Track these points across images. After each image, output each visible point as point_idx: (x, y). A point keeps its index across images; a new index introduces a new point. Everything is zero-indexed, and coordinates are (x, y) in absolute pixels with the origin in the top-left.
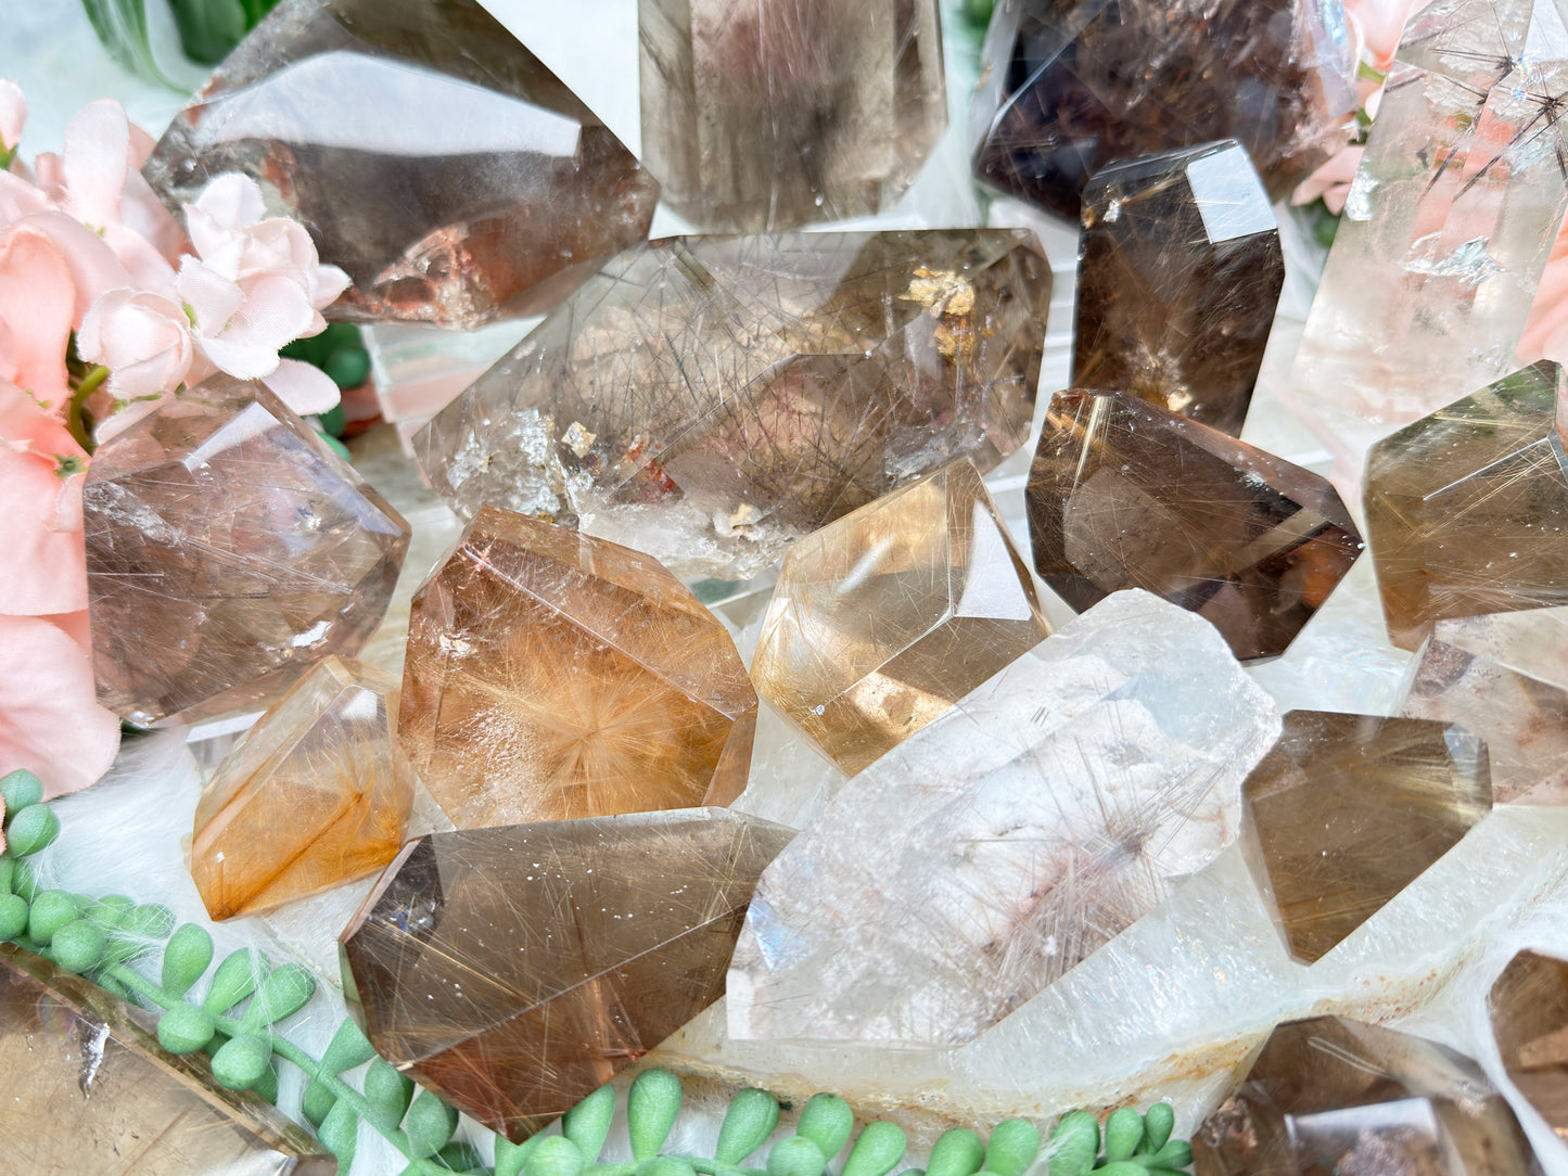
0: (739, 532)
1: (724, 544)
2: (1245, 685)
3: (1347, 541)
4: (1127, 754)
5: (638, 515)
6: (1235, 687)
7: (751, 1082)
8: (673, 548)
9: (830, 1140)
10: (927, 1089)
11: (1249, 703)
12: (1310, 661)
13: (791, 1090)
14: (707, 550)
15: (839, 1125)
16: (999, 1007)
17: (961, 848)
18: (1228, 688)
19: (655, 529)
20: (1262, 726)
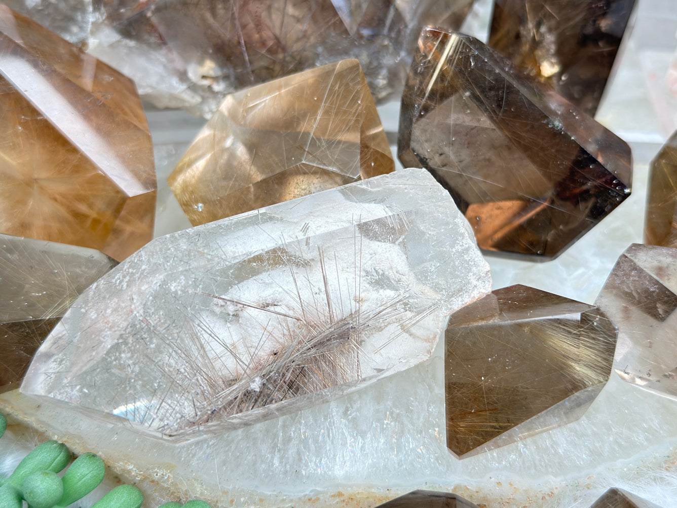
0: (206, 82)
1: (193, 87)
2: (467, 249)
3: (616, 185)
4: (381, 281)
5: (130, 48)
6: (458, 248)
7: (49, 433)
8: (153, 80)
9: (80, 483)
10: (159, 468)
11: (467, 262)
12: (581, 271)
13: (76, 448)
14: (178, 88)
15: (90, 475)
16: (202, 415)
17: (231, 308)
18: (453, 246)
19: (141, 61)
20: (474, 282)
